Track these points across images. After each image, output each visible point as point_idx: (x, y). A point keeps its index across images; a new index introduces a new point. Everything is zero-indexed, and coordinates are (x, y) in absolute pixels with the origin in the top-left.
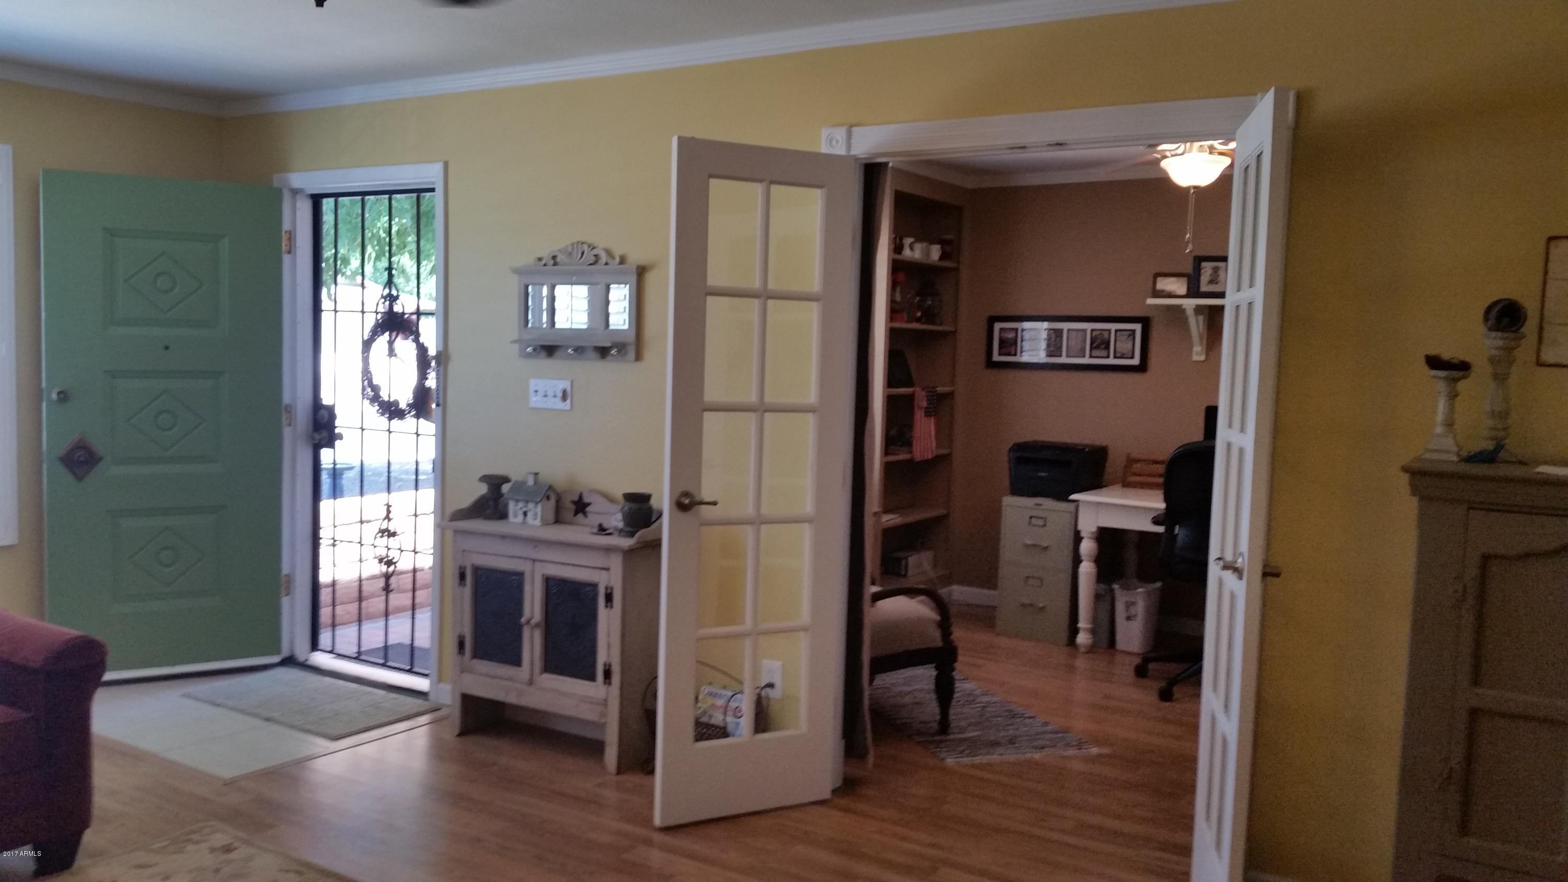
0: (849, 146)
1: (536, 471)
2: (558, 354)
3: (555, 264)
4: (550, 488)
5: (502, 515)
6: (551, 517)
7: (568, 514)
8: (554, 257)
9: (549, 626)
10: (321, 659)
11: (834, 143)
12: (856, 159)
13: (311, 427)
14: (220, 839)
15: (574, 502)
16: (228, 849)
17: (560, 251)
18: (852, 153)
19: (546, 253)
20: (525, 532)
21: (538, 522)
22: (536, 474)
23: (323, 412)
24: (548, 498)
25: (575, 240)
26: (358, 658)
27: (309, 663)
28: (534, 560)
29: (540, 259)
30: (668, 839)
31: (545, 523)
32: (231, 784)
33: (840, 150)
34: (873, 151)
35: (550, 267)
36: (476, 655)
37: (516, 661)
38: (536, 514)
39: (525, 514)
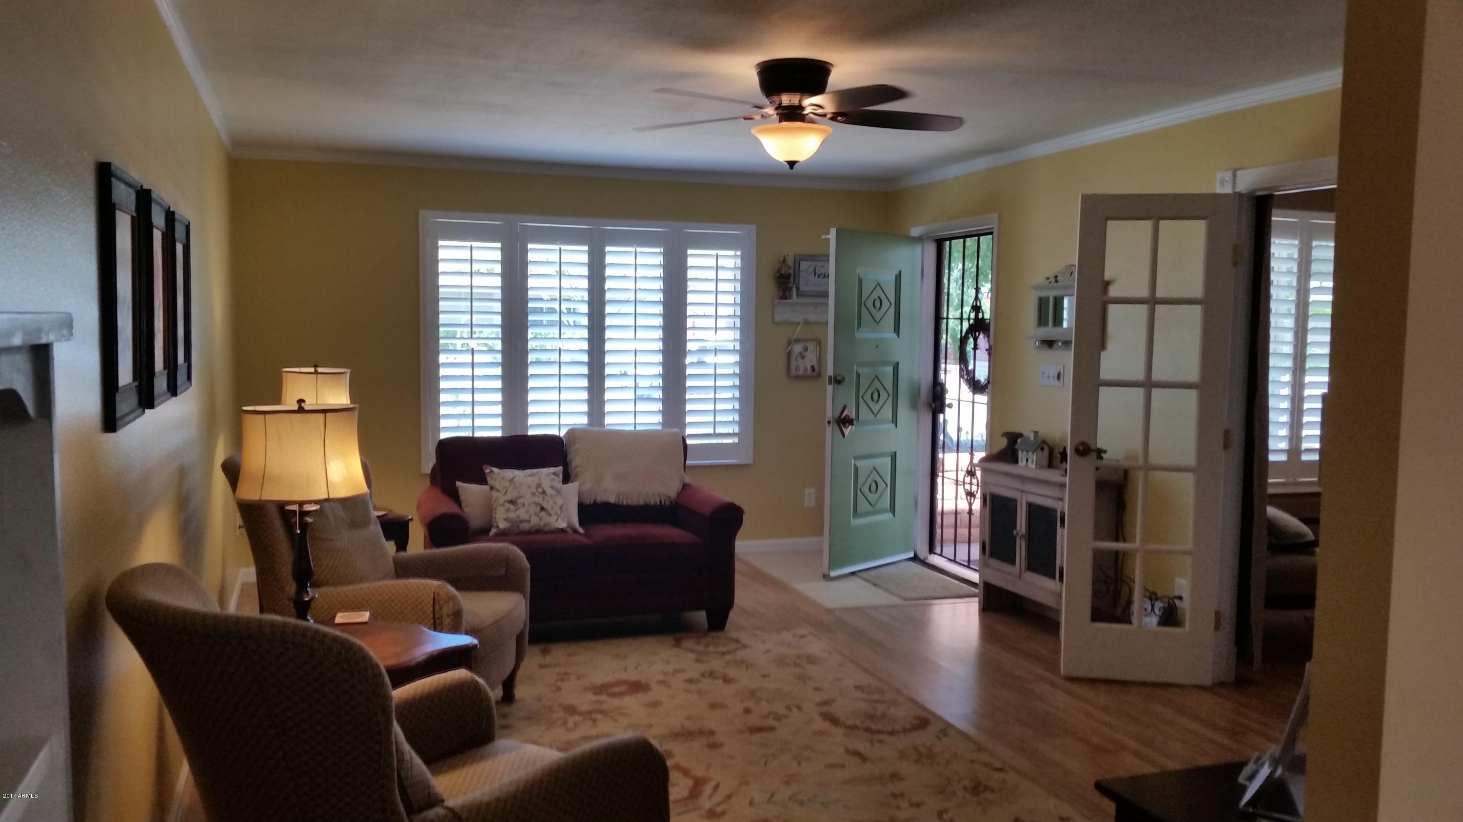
0: (1234, 185)
1: (1037, 430)
2: (1055, 346)
3: (1057, 281)
4: (1044, 442)
5: (1015, 461)
6: (1045, 462)
7: (1057, 462)
8: (1056, 277)
9: (1030, 537)
10: (935, 560)
11: (1225, 183)
12: (1240, 195)
13: (931, 398)
14: (801, 632)
15: (1060, 453)
16: (802, 637)
17: (1059, 272)
18: (1237, 190)
19: (1051, 274)
20: (1025, 473)
21: (1034, 466)
22: (1037, 432)
23: (939, 388)
24: (1042, 449)
25: (1068, 264)
26: (954, 561)
27: (927, 561)
28: (1022, 491)
29: (1048, 278)
30: (1068, 685)
31: (1038, 466)
32: (829, 611)
33: (1228, 190)
34: (1255, 187)
35: (1053, 284)
36: (992, 555)
37: (1013, 563)
38: (1033, 460)
39: (1027, 460)
